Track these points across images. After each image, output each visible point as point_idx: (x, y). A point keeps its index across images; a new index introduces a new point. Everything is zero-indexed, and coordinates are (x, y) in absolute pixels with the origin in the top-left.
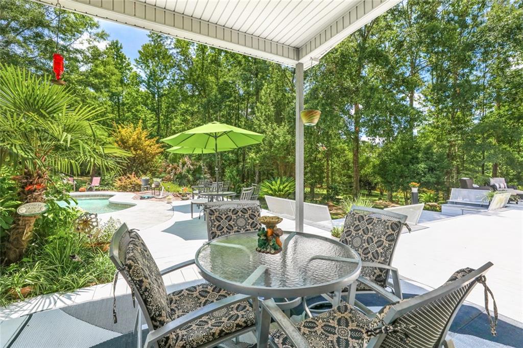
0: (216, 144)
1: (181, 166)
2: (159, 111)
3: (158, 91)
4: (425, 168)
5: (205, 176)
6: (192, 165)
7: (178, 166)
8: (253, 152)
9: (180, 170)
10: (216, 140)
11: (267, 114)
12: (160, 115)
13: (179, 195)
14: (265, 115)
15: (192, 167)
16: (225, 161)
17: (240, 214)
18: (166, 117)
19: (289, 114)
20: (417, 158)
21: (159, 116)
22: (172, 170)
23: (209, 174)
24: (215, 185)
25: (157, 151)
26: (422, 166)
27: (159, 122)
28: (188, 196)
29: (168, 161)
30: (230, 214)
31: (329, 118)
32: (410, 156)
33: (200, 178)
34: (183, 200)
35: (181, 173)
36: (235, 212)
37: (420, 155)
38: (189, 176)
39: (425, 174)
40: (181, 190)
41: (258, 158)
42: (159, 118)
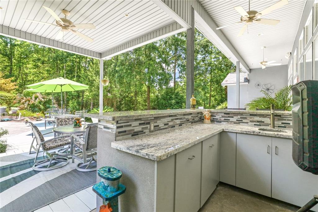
0: (61, 89)
1: (34, 99)
2: (11, 56)
3: (11, 41)
4: (175, 102)
5: (54, 105)
6: (43, 98)
7: (31, 99)
8: (88, 92)
9: (32, 102)
10: (61, 87)
11: (96, 70)
12: (13, 60)
13: (34, 118)
14: (95, 70)
15: (43, 100)
16: (69, 96)
17: (70, 120)
18: (19, 62)
19: (110, 71)
20: (172, 98)
21: (11, 59)
22: (25, 102)
23: (56, 105)
24: (60, 110)
25: (12, 88)
26: (173, 101)
27: (11, 65)
28: (41, 118)
29: (22, 95)
30: (66, 120)
31: (129, 76)
32: (169, 97)
33: (49, 107)
34: (37, 121)
35: (33, 104)
36: (68, 119)
37: (173, 96)
38: (41, 106)
39: (175, 105)
40: (35, 115)
41: (91, 96)
42: (11, 61)
